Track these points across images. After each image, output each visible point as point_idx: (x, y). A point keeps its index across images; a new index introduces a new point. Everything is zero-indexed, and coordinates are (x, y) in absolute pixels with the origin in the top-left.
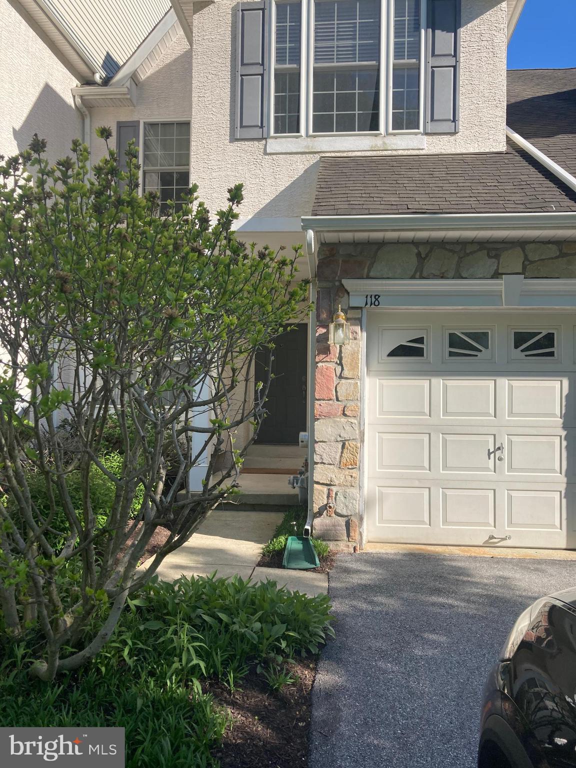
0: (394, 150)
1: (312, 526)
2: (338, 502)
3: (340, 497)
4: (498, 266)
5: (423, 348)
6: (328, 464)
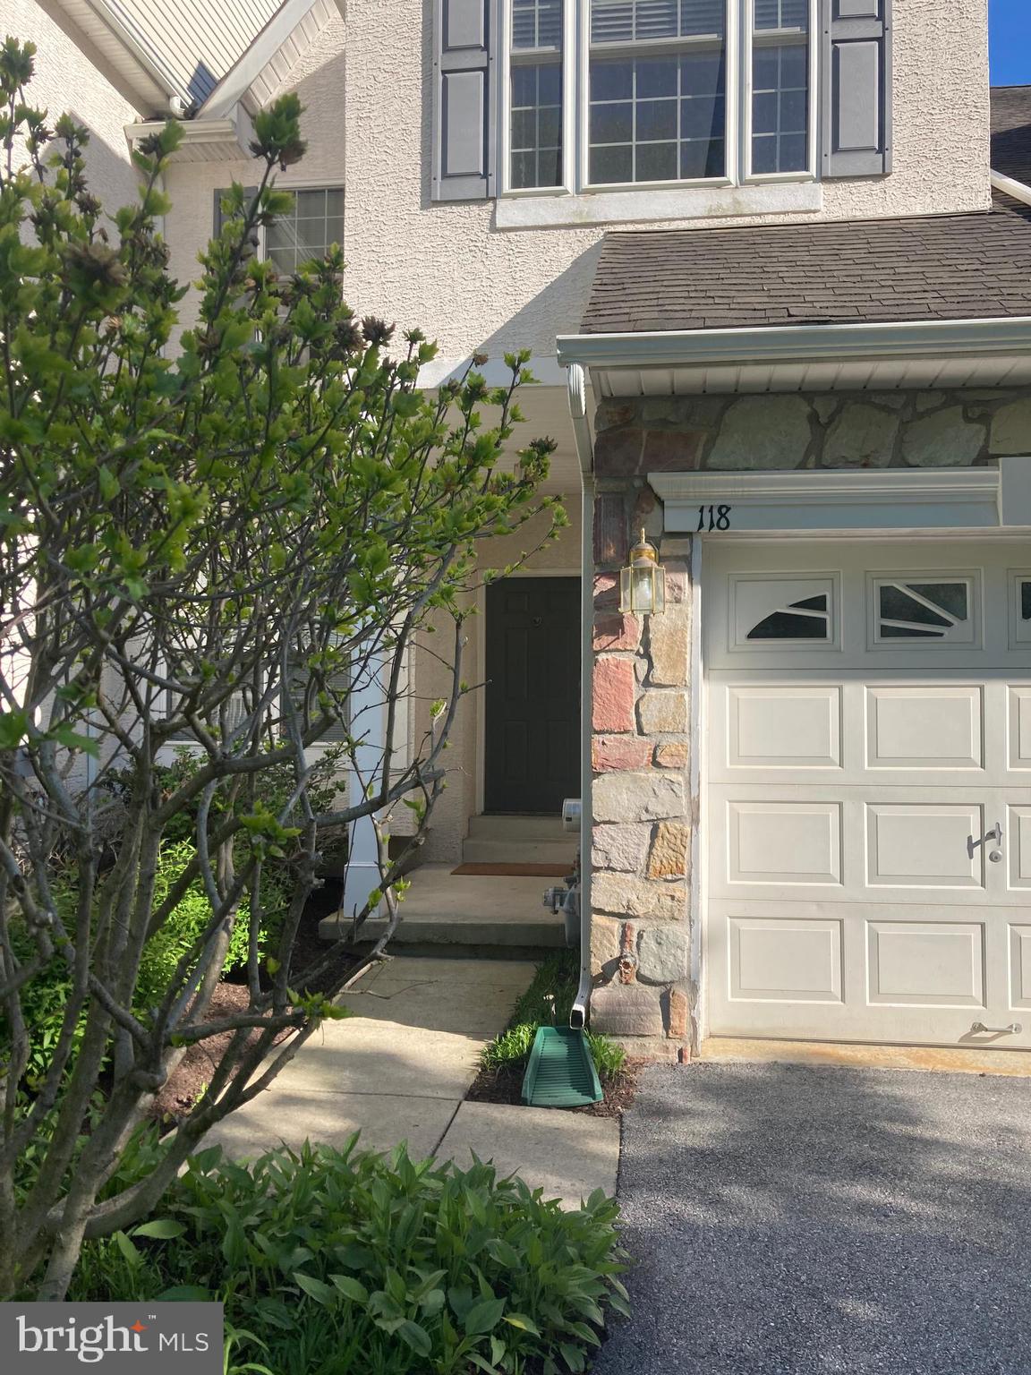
0: (756, 215)
1: (588, 1005)
2: (644, 955)
3: (649, 941)
4: (987, 440)
5: (825, 620)
6: (621, 871)
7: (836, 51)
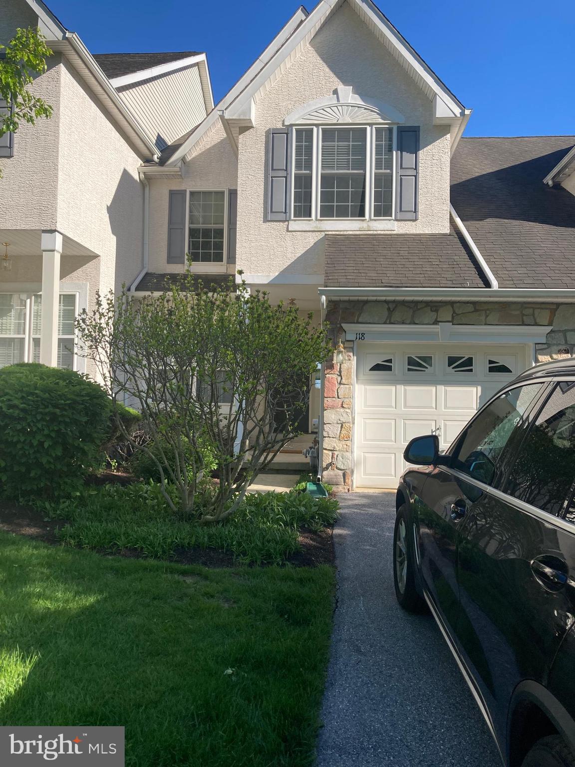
0: (375, 231)
1: (322, 476)
2: (338, 461)
3: (340, 458)
4: (437, 317)
5: (392, 366)
6: (332, 437)
7: (401, 179)
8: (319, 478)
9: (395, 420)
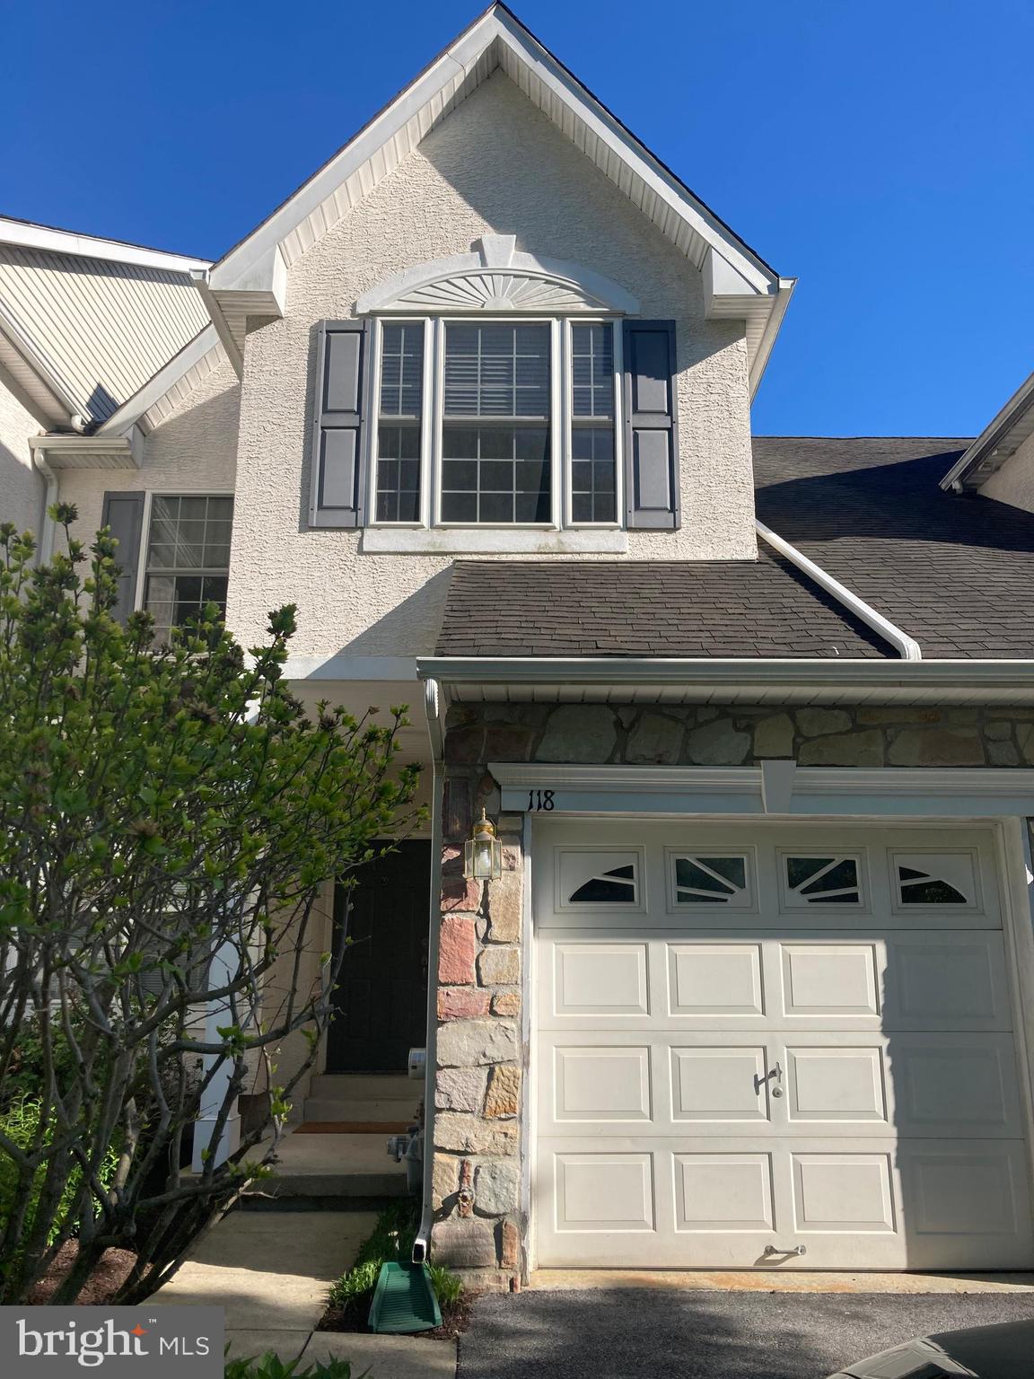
0: (576, 553)
1: (429, 1240)
2: (479, 1188)
3: (485, 1176)
4: (752, 745)
5: (632, 886)
6: (462, 1111)
7: (636, 437)
8: (421, 1247)
9: (649, 1047)
